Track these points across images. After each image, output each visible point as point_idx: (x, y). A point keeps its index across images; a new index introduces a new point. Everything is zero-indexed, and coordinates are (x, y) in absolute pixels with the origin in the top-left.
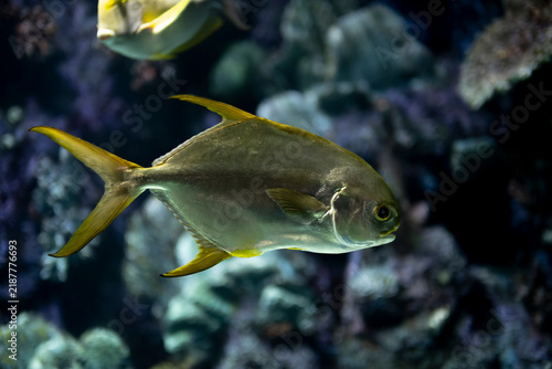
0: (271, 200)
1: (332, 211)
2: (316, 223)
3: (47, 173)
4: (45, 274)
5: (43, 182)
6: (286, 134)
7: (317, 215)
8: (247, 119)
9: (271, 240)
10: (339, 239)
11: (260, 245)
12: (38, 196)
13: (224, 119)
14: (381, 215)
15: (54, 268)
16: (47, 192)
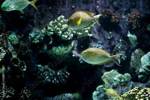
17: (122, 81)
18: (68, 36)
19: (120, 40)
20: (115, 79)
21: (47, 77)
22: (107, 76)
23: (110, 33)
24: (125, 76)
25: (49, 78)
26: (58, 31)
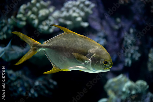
0: (73, 56)
1: (90, 61)
2: (86, 64)
3: (126, 36)
4: (126, 64)
5: (126, 39)
6: (81, 37)
7: (86, 62)
8: (71, 33)
9: (73, 67)
10: (92, 69)
11: (69, 68)
12: (124, 43)
13: (64, 32)
14: (105, 63)
15: (128, 63)
16: (126, 42)
17: (133, 92)
18: (50, 28)
19: (131, 31)
20: (124, 89)
21: (20, 89)
22: (113, 85)
23: (118, 20)
24: (137, 85)
25: (22, 91)
26: (33, 19)
